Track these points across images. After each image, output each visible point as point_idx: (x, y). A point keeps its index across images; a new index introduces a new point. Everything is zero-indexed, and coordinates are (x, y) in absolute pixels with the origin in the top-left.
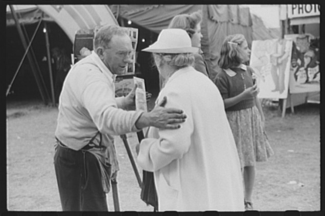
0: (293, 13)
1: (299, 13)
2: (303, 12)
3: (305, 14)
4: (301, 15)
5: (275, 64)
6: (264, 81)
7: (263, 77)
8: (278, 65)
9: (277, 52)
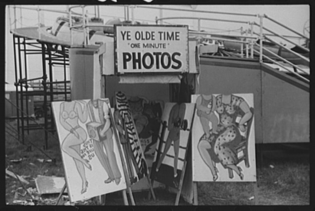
0: (125, 67)
1: (134, 67)
2: (140, 67)
3: (143, 70)
4: (137, 70)
5: (97, 139)
6: (90, 168)
7: (88, 161)
8: (102, 139)
9: (94, 121)
